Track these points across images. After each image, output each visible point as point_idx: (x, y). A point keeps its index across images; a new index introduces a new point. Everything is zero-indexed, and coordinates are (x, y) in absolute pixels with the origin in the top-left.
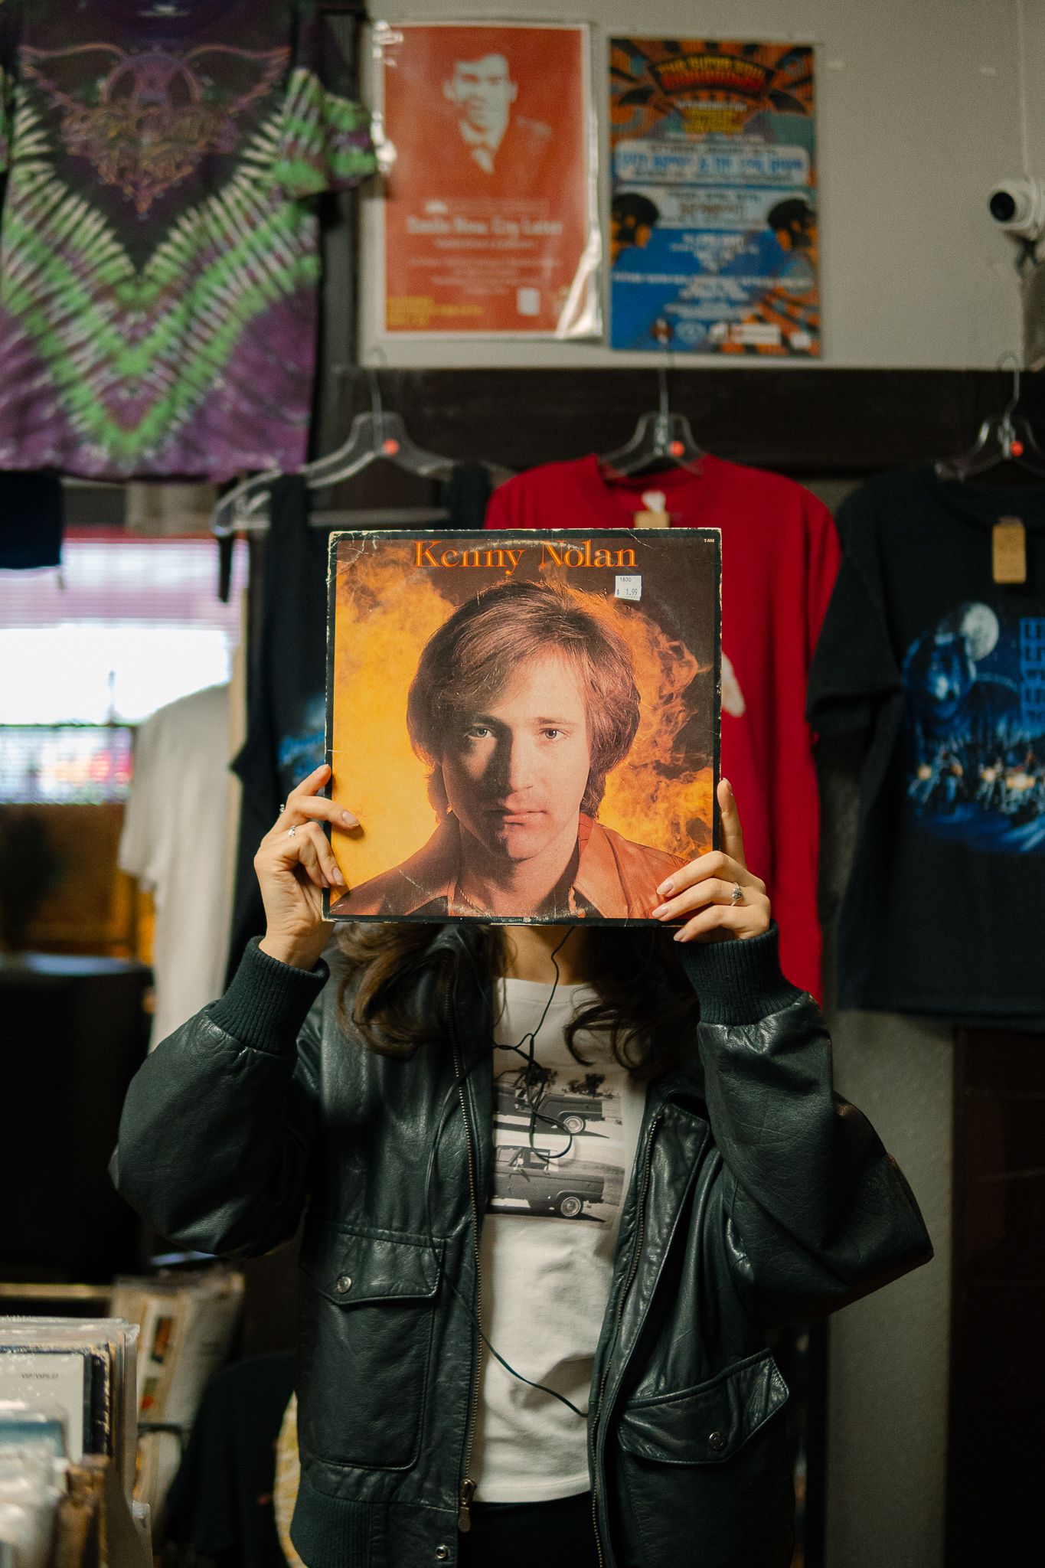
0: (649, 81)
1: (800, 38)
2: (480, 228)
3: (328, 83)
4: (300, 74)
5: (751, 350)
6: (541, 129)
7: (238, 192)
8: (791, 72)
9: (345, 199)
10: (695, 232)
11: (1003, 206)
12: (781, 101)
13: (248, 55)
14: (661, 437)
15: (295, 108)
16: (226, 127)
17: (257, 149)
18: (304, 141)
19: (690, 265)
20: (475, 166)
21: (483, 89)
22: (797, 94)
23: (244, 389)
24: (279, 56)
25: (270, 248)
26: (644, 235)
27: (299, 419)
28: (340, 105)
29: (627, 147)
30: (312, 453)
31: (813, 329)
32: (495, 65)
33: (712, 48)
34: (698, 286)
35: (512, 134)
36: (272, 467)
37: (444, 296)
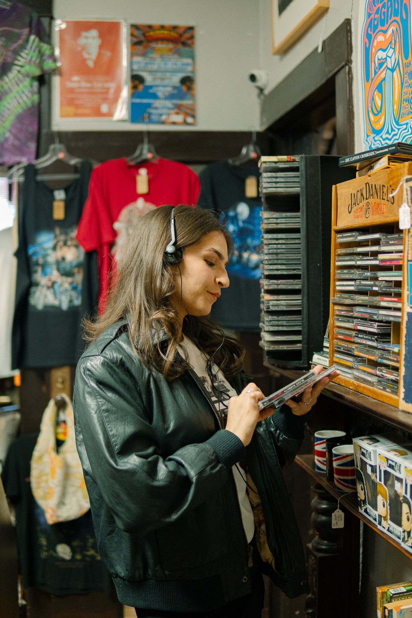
0: (142, 38)
1: (191, 24)
2: (89, 85)
3: (41, 39)
4: (32, 37)
5: (174, 123)
6: (108, 54)
7: (13, 74)
8: (187, 35)
9: (47, 77)
10: (157, 86)
11: (253, 78)
12: (184, 44)
13: (16, 31)
14: (145, 151)
15: (31, 48)
16: (9, 54)
17: (19, 61)
18: (34, 59)
19: (155, 96)
20: (87, 66)
21: (90, 41)
22: (189, 42)
23: (16, 137)
24: (26, 31)
25: (23, 92)
26: (141, 87)
27: (33, 146)
28: (45, 47)
29: (136, 59)
30: (38, 156)
31: (193, 116)
32: (94, 33)
33: (162, 27)
34: (157, 103)
35: (99, 55)
36: (25, 161)
37: (77, 106)
